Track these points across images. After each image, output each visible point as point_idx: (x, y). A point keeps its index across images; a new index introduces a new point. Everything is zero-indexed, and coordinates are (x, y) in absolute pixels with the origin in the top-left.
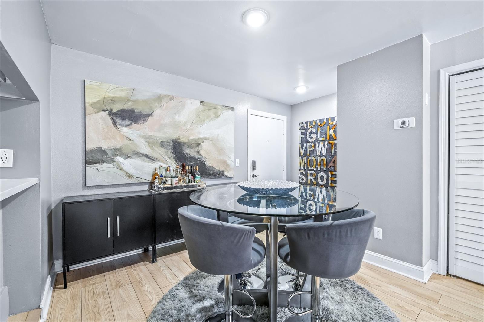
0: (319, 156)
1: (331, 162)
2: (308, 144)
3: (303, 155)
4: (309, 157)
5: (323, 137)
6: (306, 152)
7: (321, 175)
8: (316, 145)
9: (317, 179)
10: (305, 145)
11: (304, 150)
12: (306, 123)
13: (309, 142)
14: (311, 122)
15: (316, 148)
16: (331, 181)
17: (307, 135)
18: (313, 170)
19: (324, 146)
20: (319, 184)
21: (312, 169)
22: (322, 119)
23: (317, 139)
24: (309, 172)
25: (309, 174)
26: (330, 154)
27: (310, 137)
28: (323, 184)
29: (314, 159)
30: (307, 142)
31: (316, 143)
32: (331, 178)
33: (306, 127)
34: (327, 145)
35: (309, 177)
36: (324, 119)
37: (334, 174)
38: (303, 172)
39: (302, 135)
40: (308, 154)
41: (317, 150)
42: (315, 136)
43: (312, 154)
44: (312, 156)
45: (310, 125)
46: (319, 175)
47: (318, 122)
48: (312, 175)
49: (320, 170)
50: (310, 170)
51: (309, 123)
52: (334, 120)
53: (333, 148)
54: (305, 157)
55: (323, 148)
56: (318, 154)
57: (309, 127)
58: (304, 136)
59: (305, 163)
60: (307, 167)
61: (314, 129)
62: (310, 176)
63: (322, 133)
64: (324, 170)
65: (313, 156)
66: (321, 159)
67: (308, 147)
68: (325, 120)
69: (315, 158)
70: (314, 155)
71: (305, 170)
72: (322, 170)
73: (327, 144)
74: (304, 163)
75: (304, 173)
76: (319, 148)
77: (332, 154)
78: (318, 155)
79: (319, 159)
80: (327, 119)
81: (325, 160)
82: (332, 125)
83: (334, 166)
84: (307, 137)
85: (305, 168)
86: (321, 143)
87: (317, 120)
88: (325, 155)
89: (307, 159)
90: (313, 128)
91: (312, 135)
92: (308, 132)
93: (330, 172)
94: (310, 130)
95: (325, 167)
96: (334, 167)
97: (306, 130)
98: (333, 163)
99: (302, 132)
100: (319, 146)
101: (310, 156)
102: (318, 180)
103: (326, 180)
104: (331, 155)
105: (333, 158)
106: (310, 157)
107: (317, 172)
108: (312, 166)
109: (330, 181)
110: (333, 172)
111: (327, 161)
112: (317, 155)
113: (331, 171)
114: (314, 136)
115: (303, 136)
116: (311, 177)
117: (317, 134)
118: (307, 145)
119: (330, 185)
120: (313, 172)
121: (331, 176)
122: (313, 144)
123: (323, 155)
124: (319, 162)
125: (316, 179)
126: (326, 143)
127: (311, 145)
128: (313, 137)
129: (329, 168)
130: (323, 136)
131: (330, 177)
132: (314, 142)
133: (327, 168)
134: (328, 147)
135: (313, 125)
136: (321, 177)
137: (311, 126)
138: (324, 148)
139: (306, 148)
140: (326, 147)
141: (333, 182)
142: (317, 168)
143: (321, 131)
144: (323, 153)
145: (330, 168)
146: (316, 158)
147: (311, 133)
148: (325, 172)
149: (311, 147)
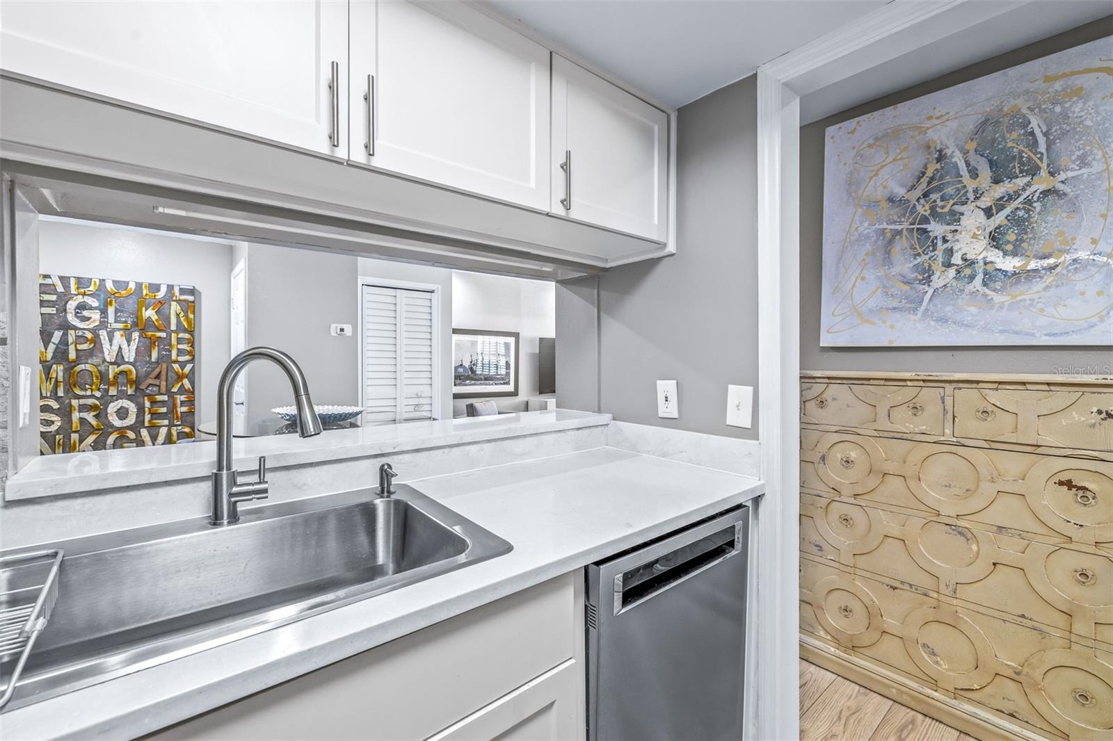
0: (112, 363)
1: (150, 376)
2: (71, 332)
3: (49, 358)
4: (75, 366)
5: (126, 322)
6: (60, 355)
7: (119, 407)
8: (102, 337)
9: (107, 417)
10: (57, 336)
11: (51, 347)
12: (64, 280)
13: (75, 328)
14: (80, 282)
15: (101, 344)
16: (151, 416)
17: (65, 310)
18: (93, 396)
19: (129, 341)
20: (112, 426)
21: (89, 393)
22: (124, 282)
23: (103, 324)
24: (75, 403)
25: (77, 408)
26: (148, 359)
27: (77, 317)
28: (125, 425)
29: (96, 370)
30: (66, 327)
31: (103, 334)
32: (149, 409)
33: (60, 289)
34: (137, 340)
35: (76, 416)
36: (128, 283)
37: (158, 400)
38: (50, 404)
39: (43, 309)
40: (72, 355)
41: (105, 350)
42: (99, 318)
43: (87, 359)
44: (87, 363)
45: (78, 288)
46: (112, 408)
47: (109, 285)
48: (83, 408)
49: (114, 396)
50: (79, 397)
51: (73, 281)
52: (158, 290)
53: (157, 347)
54: (61, 368)
55: (125, 345)
56: (109, 357)
57: (73, 291)
58: (55, 312)
59: (60, 379)
60: (66, 391)
61: (94, 300)
62: (80, 412)
63: (122, 311)
64: (129, 393)
65: (89, 362)
66: (117, 370)
67: (71, 339)
68: (132, 286)
69: (99, 368)
70: (96, 360)
71: (57, 399)
72: (122, 395)
73: (137, 338)
74: (57, 382)
75: (55, 405)
76: (111, 345)
77: (153, 360)
78: (108, 360)
79: (112, 371)
80: (139, 286)
81: (130, 371)
82: (154, 301)
83: (158, 384)
84: (65, 316)
85: (61, 393)
86: (117, 334)
87: (104, 280)
88: (132, 360)
89: (69, 370)
90: (89, 295)
91: (86, 313)
92: (70, 302)
93: (146, 398)
94: (80, 299)
95: (131, 388)
96: (159, 386)
97: (65, 297)
98: (155, 378)
99: (45, 299)
100: (111, 341)
101: (77, 362)
102: (110, 418)
103: (135, 416)
104: (150, 362)
105: (155, 368)
106: (78, 365)
107: (106, 399)
108: (87, 386)
109: (147, 417)
110: (156, 397)
111: (139, 375)
112: (104, 360)
113: (149, 395)
114: (96, 316)
115: (52, 311)
116: (84, 415)
117: (104, 312)
118: (65, 335)
119: (146, 424)
120: (90, 401)
121: (151, 406)
122: (89, 335)
123: (127, 360)
124: (111, 376)
125: (101, 414)
126: (136, 335)
127: (81, 336)
128: (90, 318)
129: (143, 390)
130: (124, 319)
131: (146, 409)
132: (94, 331)
133: (137, 389)
134: (141, 344)
135: (92, 288)
136: (118, 410)
137: (82, 290)
138: (129, 345)
139: (64, 342)
140: (134, 346)
141: (155, 416)
142: (107, 391)
143: (118, 307)
144: (125, 357)
145: (146, 388)
146: (102, 368)
147: (82, 307)
148: (130, 398)
149: (82, 340)
